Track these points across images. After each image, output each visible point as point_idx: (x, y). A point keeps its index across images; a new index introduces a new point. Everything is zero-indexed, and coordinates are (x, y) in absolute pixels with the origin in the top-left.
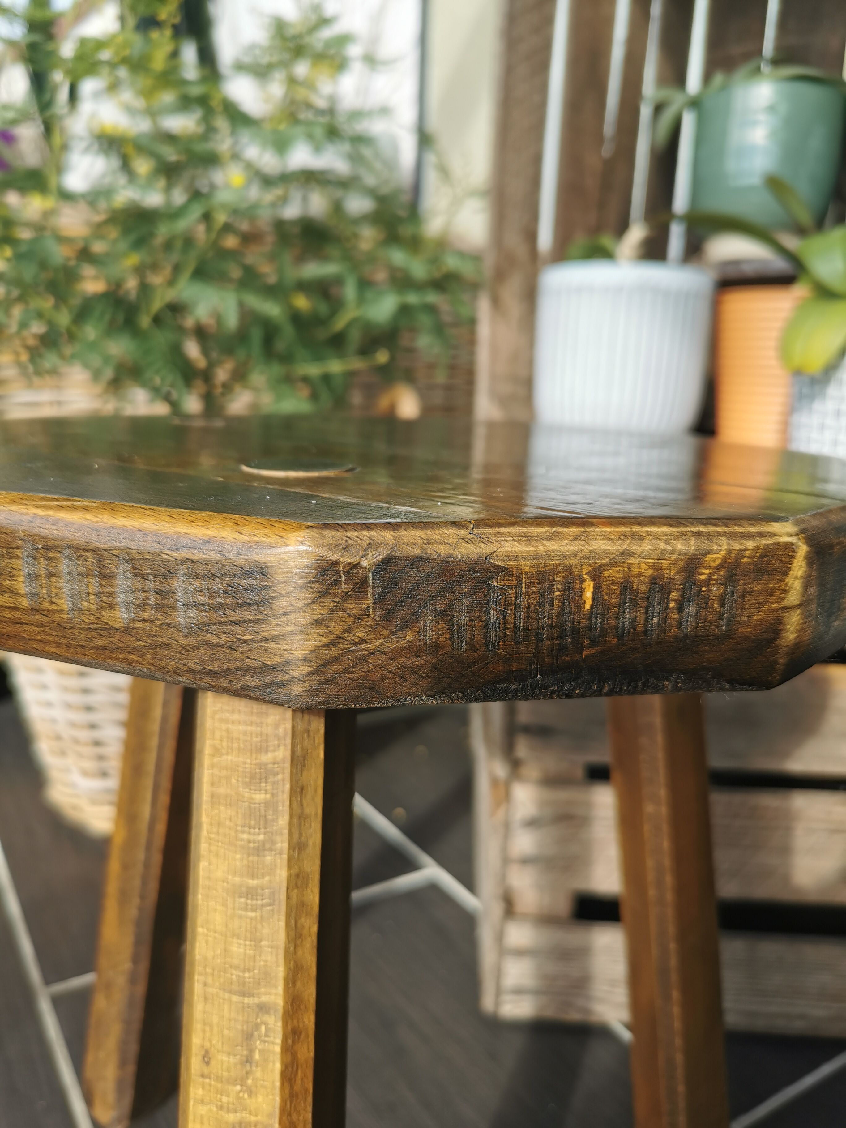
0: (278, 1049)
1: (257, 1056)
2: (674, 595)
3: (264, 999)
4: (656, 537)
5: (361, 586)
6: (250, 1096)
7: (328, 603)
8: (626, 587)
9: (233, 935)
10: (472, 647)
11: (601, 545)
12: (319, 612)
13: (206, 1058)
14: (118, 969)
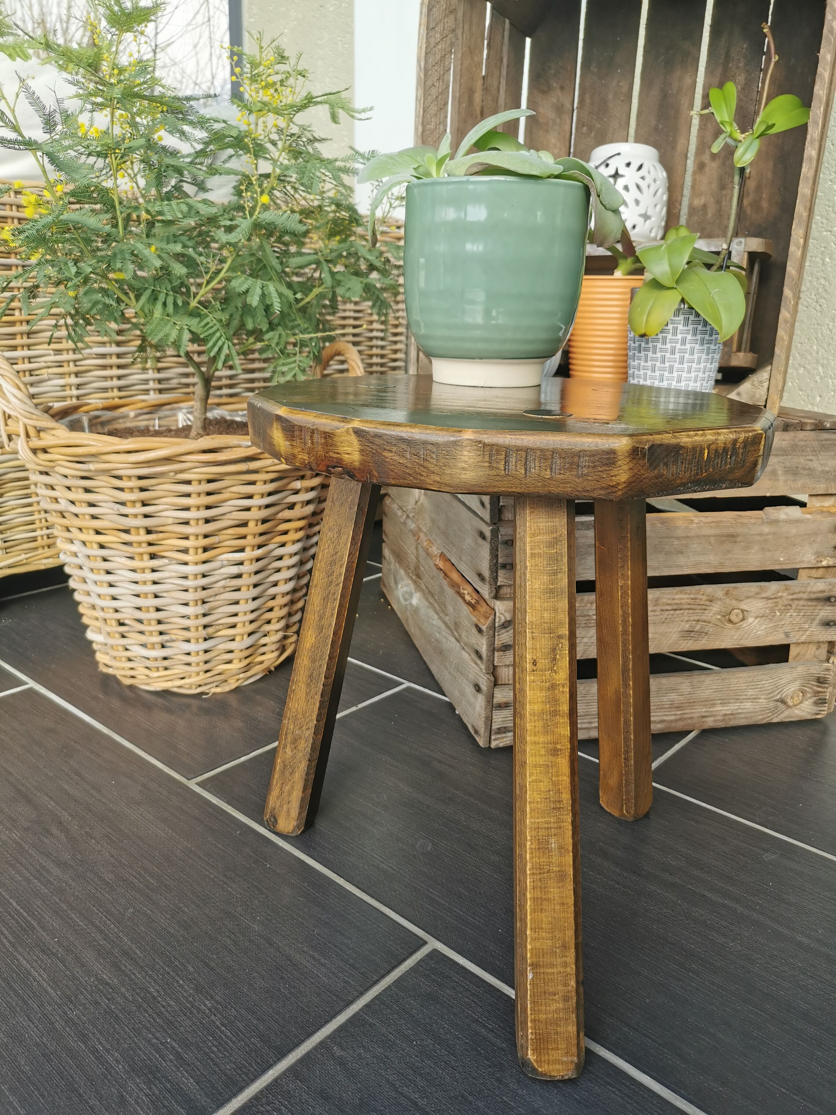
0: (567, 652)
1: (558, 656)
2: (729, 453)
3: (560, 633)
5: (644, 456)
6: (556, 673)
7: (634, 461)
8: (716, 451)
9: (545, 610)
11: (710, 437)
12: (631, 465)
13: (535, 663)
14: (304, 728)
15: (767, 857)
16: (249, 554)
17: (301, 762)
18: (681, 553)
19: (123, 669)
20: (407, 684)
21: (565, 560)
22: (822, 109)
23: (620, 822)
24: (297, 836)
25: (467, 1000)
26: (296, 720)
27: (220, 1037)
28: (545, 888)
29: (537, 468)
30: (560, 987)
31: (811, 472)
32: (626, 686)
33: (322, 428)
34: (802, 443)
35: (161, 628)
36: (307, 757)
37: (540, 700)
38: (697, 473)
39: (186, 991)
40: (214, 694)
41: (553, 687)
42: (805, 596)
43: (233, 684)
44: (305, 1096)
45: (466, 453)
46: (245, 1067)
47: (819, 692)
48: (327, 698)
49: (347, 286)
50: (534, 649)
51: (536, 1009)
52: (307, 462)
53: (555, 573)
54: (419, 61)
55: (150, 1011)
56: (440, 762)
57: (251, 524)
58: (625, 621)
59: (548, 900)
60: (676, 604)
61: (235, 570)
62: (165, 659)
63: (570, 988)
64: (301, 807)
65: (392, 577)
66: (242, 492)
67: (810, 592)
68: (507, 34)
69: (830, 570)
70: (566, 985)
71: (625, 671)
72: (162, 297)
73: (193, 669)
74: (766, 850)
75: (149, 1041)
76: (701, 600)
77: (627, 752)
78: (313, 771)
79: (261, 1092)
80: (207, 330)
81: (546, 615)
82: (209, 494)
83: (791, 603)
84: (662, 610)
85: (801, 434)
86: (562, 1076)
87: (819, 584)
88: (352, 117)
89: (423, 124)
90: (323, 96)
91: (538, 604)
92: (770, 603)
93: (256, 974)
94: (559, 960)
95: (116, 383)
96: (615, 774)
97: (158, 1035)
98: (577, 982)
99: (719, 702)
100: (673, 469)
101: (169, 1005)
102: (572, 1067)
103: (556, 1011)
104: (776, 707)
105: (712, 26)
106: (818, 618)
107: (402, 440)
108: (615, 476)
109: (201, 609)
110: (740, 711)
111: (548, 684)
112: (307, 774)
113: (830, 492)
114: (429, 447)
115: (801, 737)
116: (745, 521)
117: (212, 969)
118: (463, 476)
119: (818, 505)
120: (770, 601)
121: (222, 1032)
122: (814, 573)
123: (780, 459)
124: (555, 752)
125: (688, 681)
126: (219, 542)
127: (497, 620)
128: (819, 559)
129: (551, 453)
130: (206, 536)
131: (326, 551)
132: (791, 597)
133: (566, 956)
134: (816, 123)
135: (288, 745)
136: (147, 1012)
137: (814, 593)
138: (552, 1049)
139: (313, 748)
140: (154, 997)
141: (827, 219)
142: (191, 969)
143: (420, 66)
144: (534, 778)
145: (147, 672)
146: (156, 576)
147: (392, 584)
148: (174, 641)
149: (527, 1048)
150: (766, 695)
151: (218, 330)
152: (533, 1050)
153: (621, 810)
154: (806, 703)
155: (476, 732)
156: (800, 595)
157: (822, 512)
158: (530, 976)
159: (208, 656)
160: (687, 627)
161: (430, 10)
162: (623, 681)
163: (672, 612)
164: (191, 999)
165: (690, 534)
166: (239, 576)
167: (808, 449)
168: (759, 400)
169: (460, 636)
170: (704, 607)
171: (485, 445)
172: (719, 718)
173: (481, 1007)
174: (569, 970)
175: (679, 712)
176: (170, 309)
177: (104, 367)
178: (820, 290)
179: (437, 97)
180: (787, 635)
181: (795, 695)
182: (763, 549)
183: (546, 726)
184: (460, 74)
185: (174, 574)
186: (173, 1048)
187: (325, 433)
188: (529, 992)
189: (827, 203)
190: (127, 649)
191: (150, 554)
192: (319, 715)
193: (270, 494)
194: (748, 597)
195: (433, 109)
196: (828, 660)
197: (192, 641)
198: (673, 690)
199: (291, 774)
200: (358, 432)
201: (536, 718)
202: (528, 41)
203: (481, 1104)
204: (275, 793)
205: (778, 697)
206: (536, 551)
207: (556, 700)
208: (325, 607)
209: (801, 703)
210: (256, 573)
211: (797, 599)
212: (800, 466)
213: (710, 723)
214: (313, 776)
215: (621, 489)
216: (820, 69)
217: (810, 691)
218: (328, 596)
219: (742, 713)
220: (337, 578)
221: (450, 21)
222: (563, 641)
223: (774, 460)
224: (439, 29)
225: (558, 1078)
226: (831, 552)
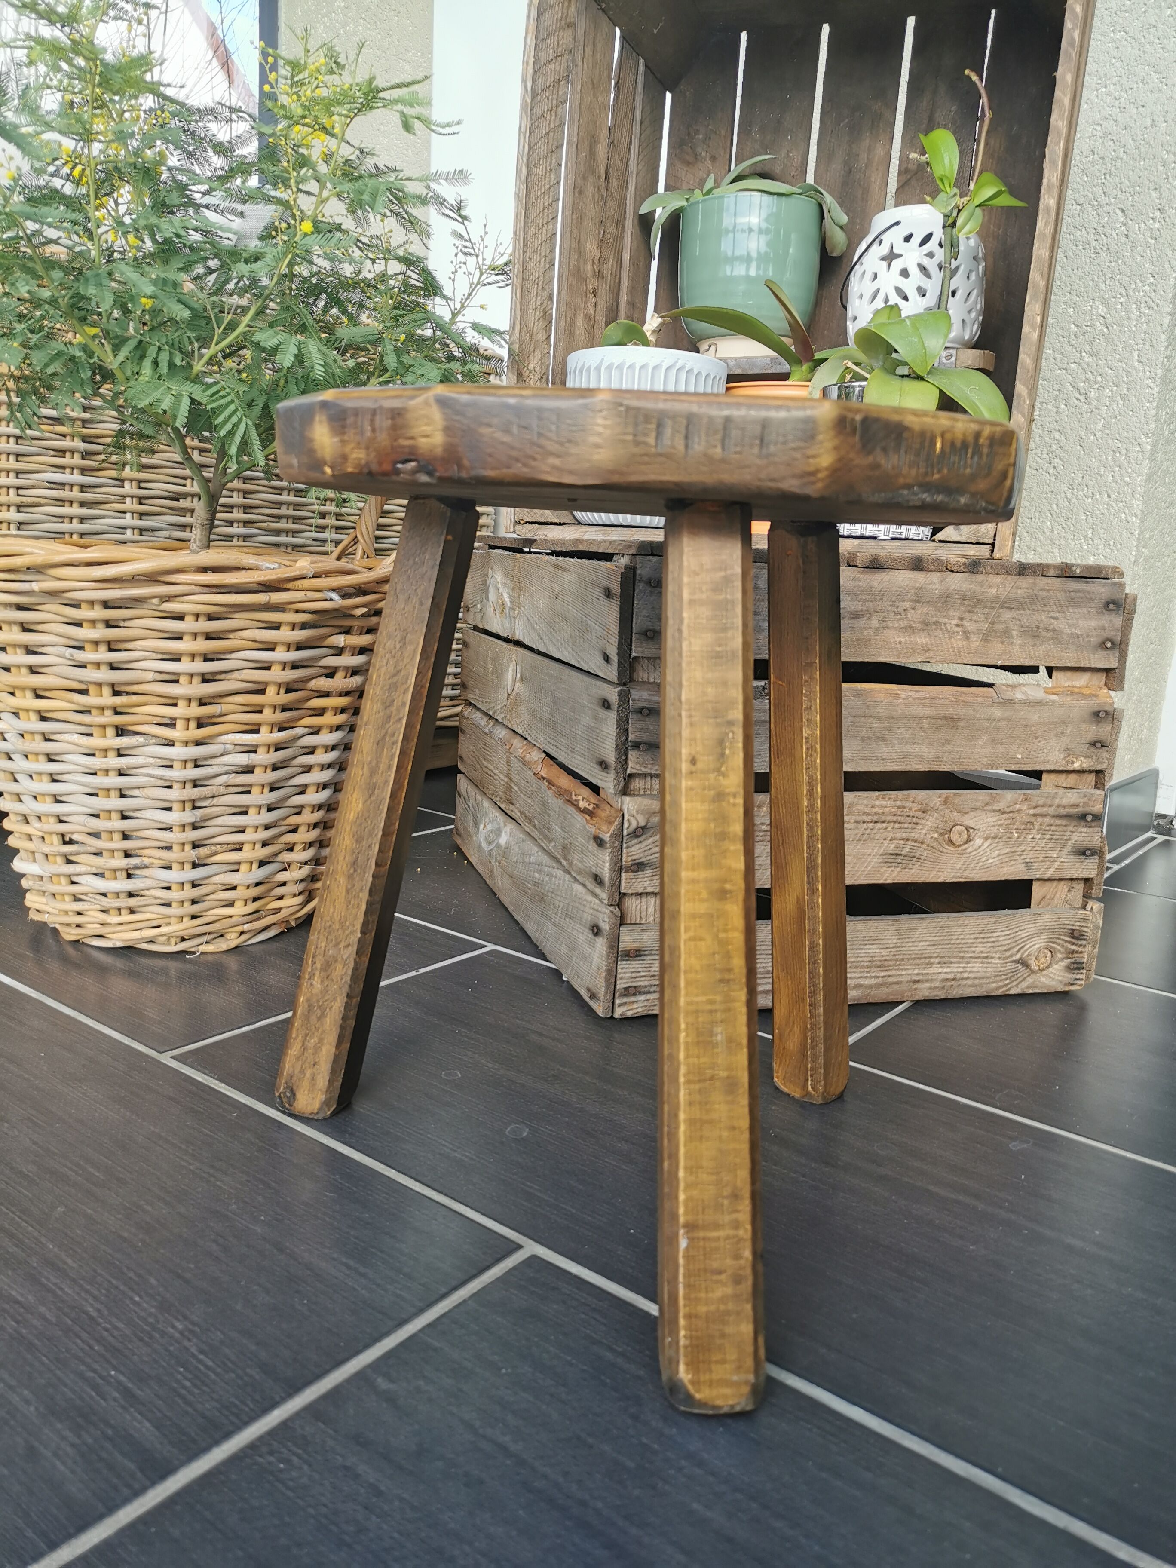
0: (740, 745)
1: (727, 752)
2: (970, 451)
3: (730, 717)
5: (854, 431)
6: (723, 777)
7: (841, 437)
8: (952, 444)
9: (708, 683)
10: (893, 468)
11: (943, 422)
12: (836, 442)
13: (693, 761)
14: (341, 946)
15: (1014, 1146)
16: (265, 736)
17: (335, 999)
18: (883, 739)
19: (66, 912)
20: (491, 947)
21: (739, 610)
22: (1061, 145)
23: (804, 1106)
24: (324, 1119)
25: (583, 1316)
26: (330, 933)
27: (197, 1368)
28: (706, 1103)
29: (703, 443)
30: (729, 1262)
31: (1056, 636)
32: (813, 891)
33: (387, 405)
34: (1044, 594)
35: (128, 845)
36: (345, 990)
37: (700, 816)
38: (927, 473)
39: (144, 1310)
40: (202, 953)
41: (720, 796)
42: (1051, 811)
43: (233, 940)
44: (331, 1443)
45: (600, 421)
46: (236, 1406)
47: (1073, 952)
48: (378, 898)
49: (420, 372)
50: (693, 740)
51: (692, 1296)
52: (363, 462)
53: (725, 629)
54: (524, 81)
55: (84, 1335)
57: (271, 691)
58: (811, 792)
59: (710, 1122)
60: (877, 814)
61: (244, 759)
62: (131, 895)
63: (742, 1262)
64: (333, 1071)
65: (470, 817)
66: (258, 638)
67: (1059, 806)
68: (641, 79)
69: (1086, 775)
70: (737, 1257)
71: (811, 868)
72: (152, 352)
73: (174, 910)
74: (1013, 1139)
75: (81, 1375)
76: (911, 809)
77: (813, 994)
78: (353, 1013)
79: (261, 1438)
80: (217, 400)
82: (209, 637)
84: (856, 822)
85: (1042, 582)
86: (732, 1407)
87: (1069, 795)
88: (431, 130)
89: (528, 164)
90: (392, 88)
91: (698, 674)
92: (1004, 819)
93: (256, 1288)
94: (727, 1218)
96: (797, 1030)
97: (96, 1366)
98: (755, 1253)
99: (937, 960)
100: (894, 459)
101: (116, 1328)
102: (746, 1390)
103: (723, 1300)
104: (1016, 971)
105: (910, 83)
106: (1070, 844)
107: (508, 409)
108: (814, 457)
109: (189, 816)
110: (966, 975)
111: (712, 793)
112: (344, 1018)
113: (1082, 665)
114: (547, 416)
115: (1050, 1014)
116: (968, 699)
117: (187, 1282)
119: (1066, 684)
120: (1005, 816)
121: (200, 1361)
122: (1062, 780)
123: (1014, 613)
124: (722, 895)
125: (893, 928)
126: (221, 715)
127: (626, 825)
128: (1070, 759)
129: (723, 423)
130: (202, 703)
131: (383, 669)
132: (1032, 811)
133: (737, 1211)
134: (1054, 163)
135: (317, 973)
136: (79, 1337)
137: (1064, 807)
138: (717, 1362)
139: (354, 977)
140: (92, 1318)
141: (1062, 353)
142: (153, 1281)
143: (526, 87)
144: (691, 934)
145: (103, 917)
146: (123, 762)
147: (471, 829)
148: (146, 867)
149: (678, 1362)
150: (1001, 952)
151: (232, 402)
152: (687, 1364)
153: (805, 1086)
154: (1056, 966)
155: (593, 996)
156: (1045, 810)
157: (1072, 693)
158: (683, 1243)
159: (197, 893)
160: (892, 847)
161: (540, 14)
162: (809, 883)
163: (871, 825)
164: (151, 1320)
165: (894, 714)
166: (249, 770)
167: (1052, 603)
168: (985, 535)
169: (571, 864)
170: (914, 820)
171: (628, 409)
172: (937, 984)
173: (605, 1325)
174: (741, 1233)
175: (883, 974)
176: (164, 368)
178: (1054, 447)
179: (548, 133)
180: (1028, 865)
181: (1041, 955)
182: (994, 741)
183: (708, 855)
184: (579, 114)
185: (151, 761)
186: (119, 1383)
187: (392, 410)
188: (681, 1271)
189: (1060, 332)
190: (73, 883)
191: (117, 727)
192: (365, 924)
193: (299, 647)
194: (975, 809)
195: (542, 149)
196: (1084, 907)
197: (174, 866)
198: (875, 940)
199: (319, 1019)
200: (443, 404)
201: (695, 843)
202: (669, 96)
203: (607, 1448)
204: (294, 1050)
205: (1018, 956)
206: (696, 597)
207: (723, 817)
209: (1048, 967)
210: (275, 768)
211: (1043, 815)
212: (1041, 625)
213: (924, 992)
214: (352, 1023)
215: (822, 480)
216: (1058, 93)
217: (1062, 950)
218: (384, 737)
219: (968, 978)
220: (398, 710)
221: (566, 37)
222: (735, 729)
223: (1007, 615)
224: (553, 41)
225: (726, 1410)
226: (1085, 748)
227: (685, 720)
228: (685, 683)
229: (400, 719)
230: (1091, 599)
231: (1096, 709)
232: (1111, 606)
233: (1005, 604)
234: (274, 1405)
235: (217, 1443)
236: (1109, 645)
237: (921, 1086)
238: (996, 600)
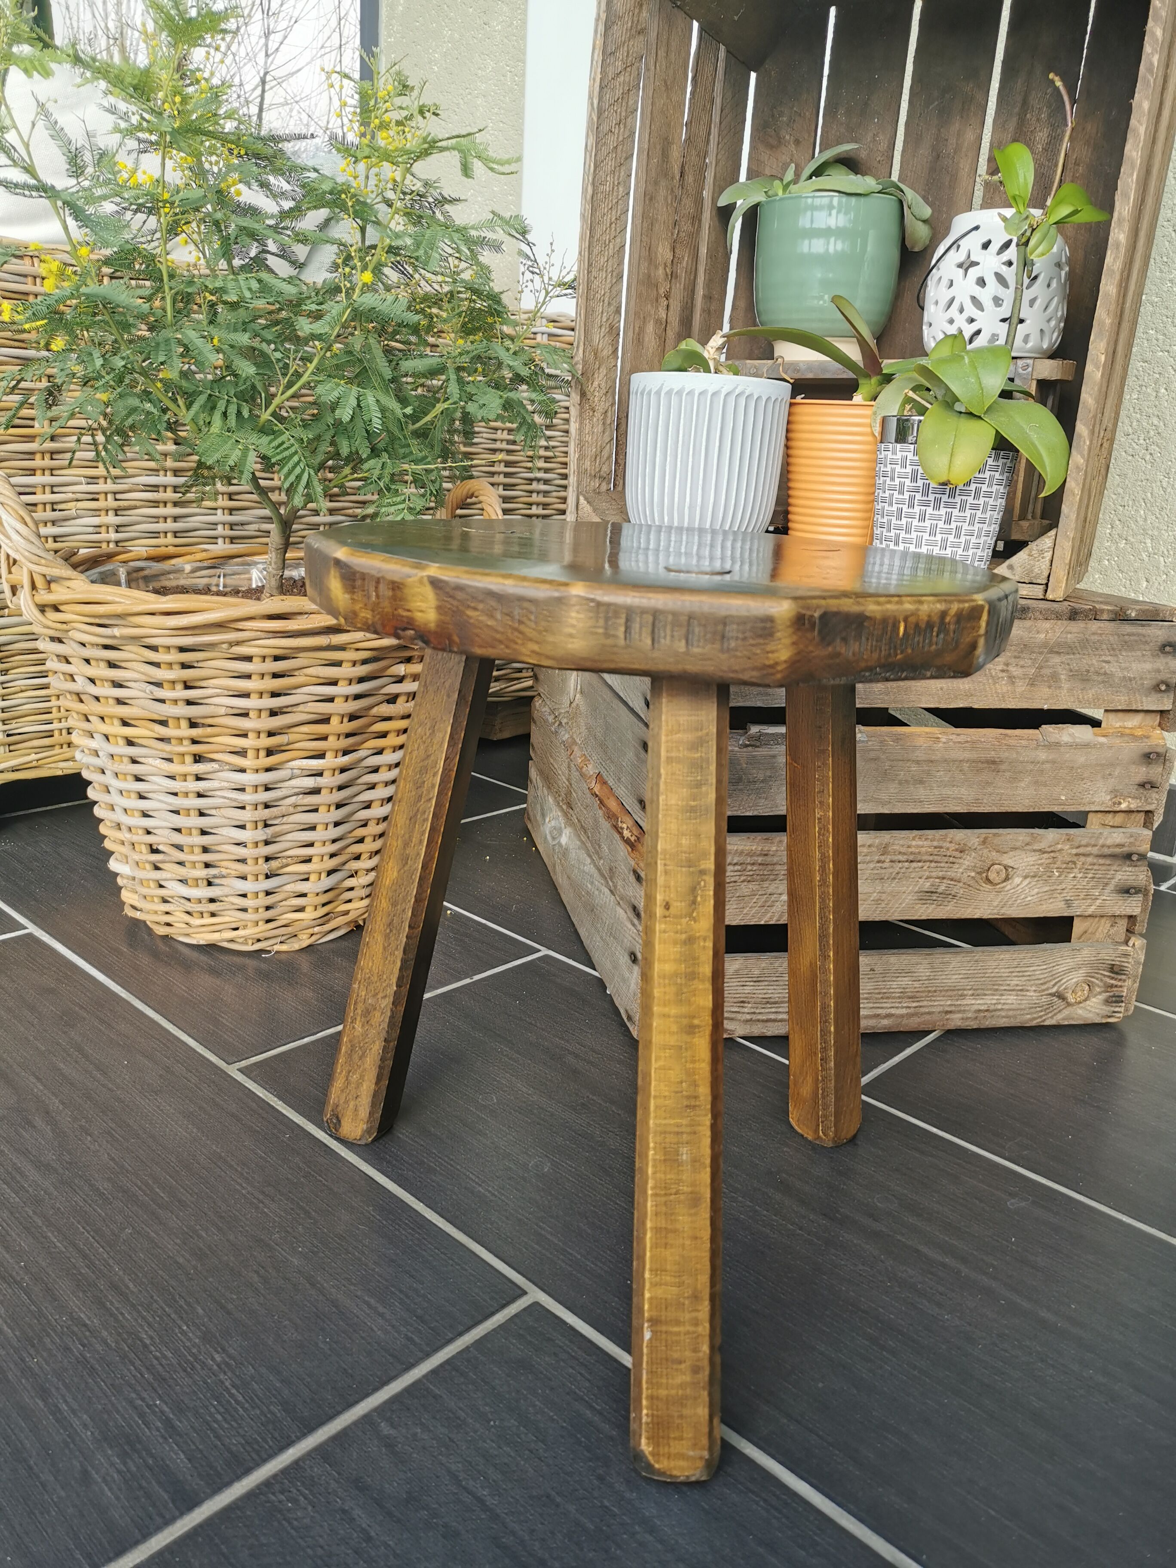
0: (712, 893)
1: (699, 899)
2: (935, 629)
3: (702, 867)
4: (929, 602)
5: (813, 625)
6: (695, 922)
7: (800, 633)
8: (917, 625)
9: (683, 835)
10: (854, 654)
11: (907, 607)
12: (795, 638)
13: (667, 906)
14: (380, 995)
15: (1012, 1204)
16: (331, 761)
17: (374, 1042)
18: (921, 782)
19: (156, 912)
20: (544, 951)
21: (713, 768)
22: (1135, 177)
23: (814, 1147)
24: (366, 1145)
25: (571, 1370)
26: (369, 984)
27: (228, 1402)
28: (672, 1214)
29: (668, 638)
30: (688, 1354)
31: (1107, 679)
32: (825, 957)
33: (389, 577)
34: (1096, 638)
35: (207, 857)
36: (384, 1035)
37: (672, 957)
38: (890, 655)
39: (189, 1340)
40: (277, 952)
41: (690, 940)
42: (1095, 850)
43: (304, 941)
44: (333, 1485)
45: (573, 614)
46: (257, 1442)
47: (1112, 986)
48: (412, 956)
49: (481, 402)
50: (667, 887)
51: (654, 1381)
52: (370, 622)
53: (699, 785)
54: (591, 98)
55: (138, 1363)
56: (577, 1056)
57: (335, 720)
58: (823, 868)
59: (675, 1231)
60: (912, 853)
61: (310, 783)
62: (212, 900)
63: (701, 1355)
64: (373, 1105)
65: (538, 806)
66: (321, 675)
67: (1103, 846)
68: (721, 65)
69: (1134, 815)
70: (695, 1350)
71: (823, 936)
72: (221, 405)
73: (250, 916)
74: (1012, 1195)
75: (131, 1402)
76: (948, 849)
77: (824, 1050)
78: (391, 1055)
79: (275, 1476)
80: (282, 452)
81: (684, 841)
82: (275, 676)
83: (1075, 859)
84: (892, 861)
85: (1094, 626)
86: (687, 1477)
87: (1115, 835)
88: (492, 169)
89: (593, 184)
90: (448, 139)
91: (673, 826)
92: (1045, 859)
93: (287, 1322)
94: (688, 1316)
95: (170, 525)
96: (809, 1079)
97: (145, 1395)
98: (712, 1347)
99: (970, 992)
100: (855, 646)
101: (165, 1357)
102: (700, 1464)
103: (682, 1386)
104: (1051, 1004)
105: (1004, 62)
106: (1113, 882)
107: (491, 594)
108: (772, 652)
109: (261, 834)
110: (999, 1007)
111: (684, 936)
112: (383, 1059)
113: (1134, 708)
114: (526, 604)
115: (1086, 1046)
116: (1012, 742)
117: (229, 1313)
118: (570, 646)
119: (1118, 725)
120: (1046, 855)
121: (232, 1396)
122: (1109, 819)
123: (1064, 658)
124: (691, 1030)
125: (926, 961)
126: (288, 744)
128: (1117, 800)
129: (686, 618)
130: (271, 734)
131: (415, 753)
132: (1074, 851)
133: (697, 1311)
134: (1126, 196)
135: (358, 1018)
136: (133, 1364)
137: (1109, 847)
138: (675, 1439)
139: (391, 1024)
140: (145, 1346)
142: (200, 1311)
143: (592, 104)
144: (661, 1063)
145: (187, 918)
146: (201, 786)
147: (539, 818)
148: (224, 877)
149: (640, 1436)
150: (1036, 985)
151: (296, 452)
152: (648, 1438)
153: (816, 1131)
154: (1094, 1000)
155: (630, 1018)
156: (1088, 849)
157: (1122, 735)
158: (647, 1335)
159: (270, 900)
160: (927, 886)
161: (607, 28)
162: (821, 950)
163: (906, 864)
164: (194, 1351)
165: (933, 758)
166: (316, 791)
167: (1104, 647)
168: (1038, 576)
169: (615, 887)
170: (951, 859)
171: (599, 604)
172: (970, 1015)
173: (589, 1381)
174: (700, 1329)
175: (914, 1004)
176: (232, 420)
177: (155, 504)
179: (616, 148)
180: (1068, 903)
181: (1078, 988)
182: (1036, 782)
183: (679, 993)
184: (651, 118)
185: (226, 784)
186: (162, 1412)
187: (393, 582)
188: (645, 1358)
190: (161, 886)
191: (195, 755)
192: (400, 979)
193: (361, 680)
194: (1015, 849)
195: (610, 164)
196: (1126, 943)
197: (249, 877)
198: (906, 973)
199: (360, 1058)
200: (435, 583)
201: (667, 981)
202: (753, 75)
203: (572, 1508)
204: (338, 1084)
205: (1054, 990)
206: (673, 754)
207: (694, 959)
208: (412, 831)
209: (1085, 1000)
210: (340, 788)
211: (1084, 855)
212: (1092, 669)
213: (956, 1021)
214: (390, 1063)
215: (781, 671)
216: (1133, 122)
217: (1101, 984)
218: (416, 815)
219: (1002, 1009)
220: (429, 792)
221: (638, 45)
222: (706, 878)
223: (1056, 660)
224: (621, 54)
225: (682, 1479)
226: (1133, 790)
227: (660, 867)
228: (661, 835)
229: (430, 800)
230: (1146, 643)
231: (1148, 750)
232: (1168, 649)
233: (1055, 649)
234: (290, 1443)
235: (238, 1478)
236: (1163, 688)
237: (934, 1130)
238: (1045, 645)
